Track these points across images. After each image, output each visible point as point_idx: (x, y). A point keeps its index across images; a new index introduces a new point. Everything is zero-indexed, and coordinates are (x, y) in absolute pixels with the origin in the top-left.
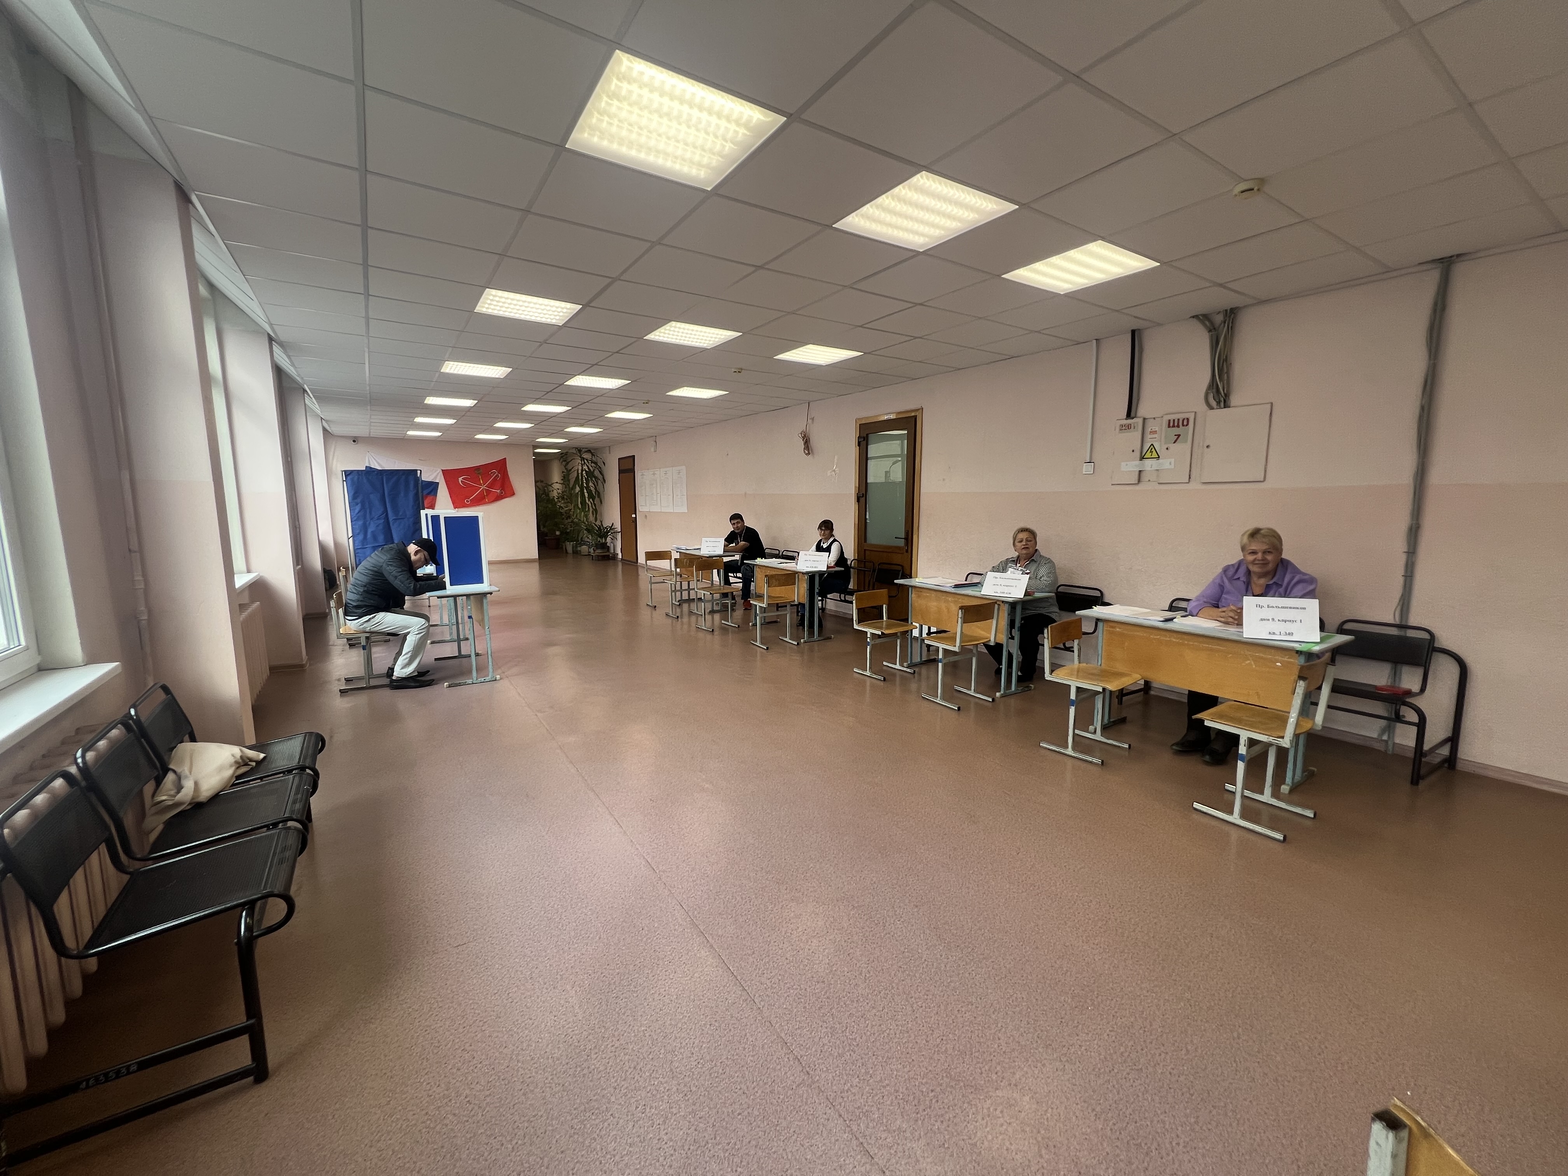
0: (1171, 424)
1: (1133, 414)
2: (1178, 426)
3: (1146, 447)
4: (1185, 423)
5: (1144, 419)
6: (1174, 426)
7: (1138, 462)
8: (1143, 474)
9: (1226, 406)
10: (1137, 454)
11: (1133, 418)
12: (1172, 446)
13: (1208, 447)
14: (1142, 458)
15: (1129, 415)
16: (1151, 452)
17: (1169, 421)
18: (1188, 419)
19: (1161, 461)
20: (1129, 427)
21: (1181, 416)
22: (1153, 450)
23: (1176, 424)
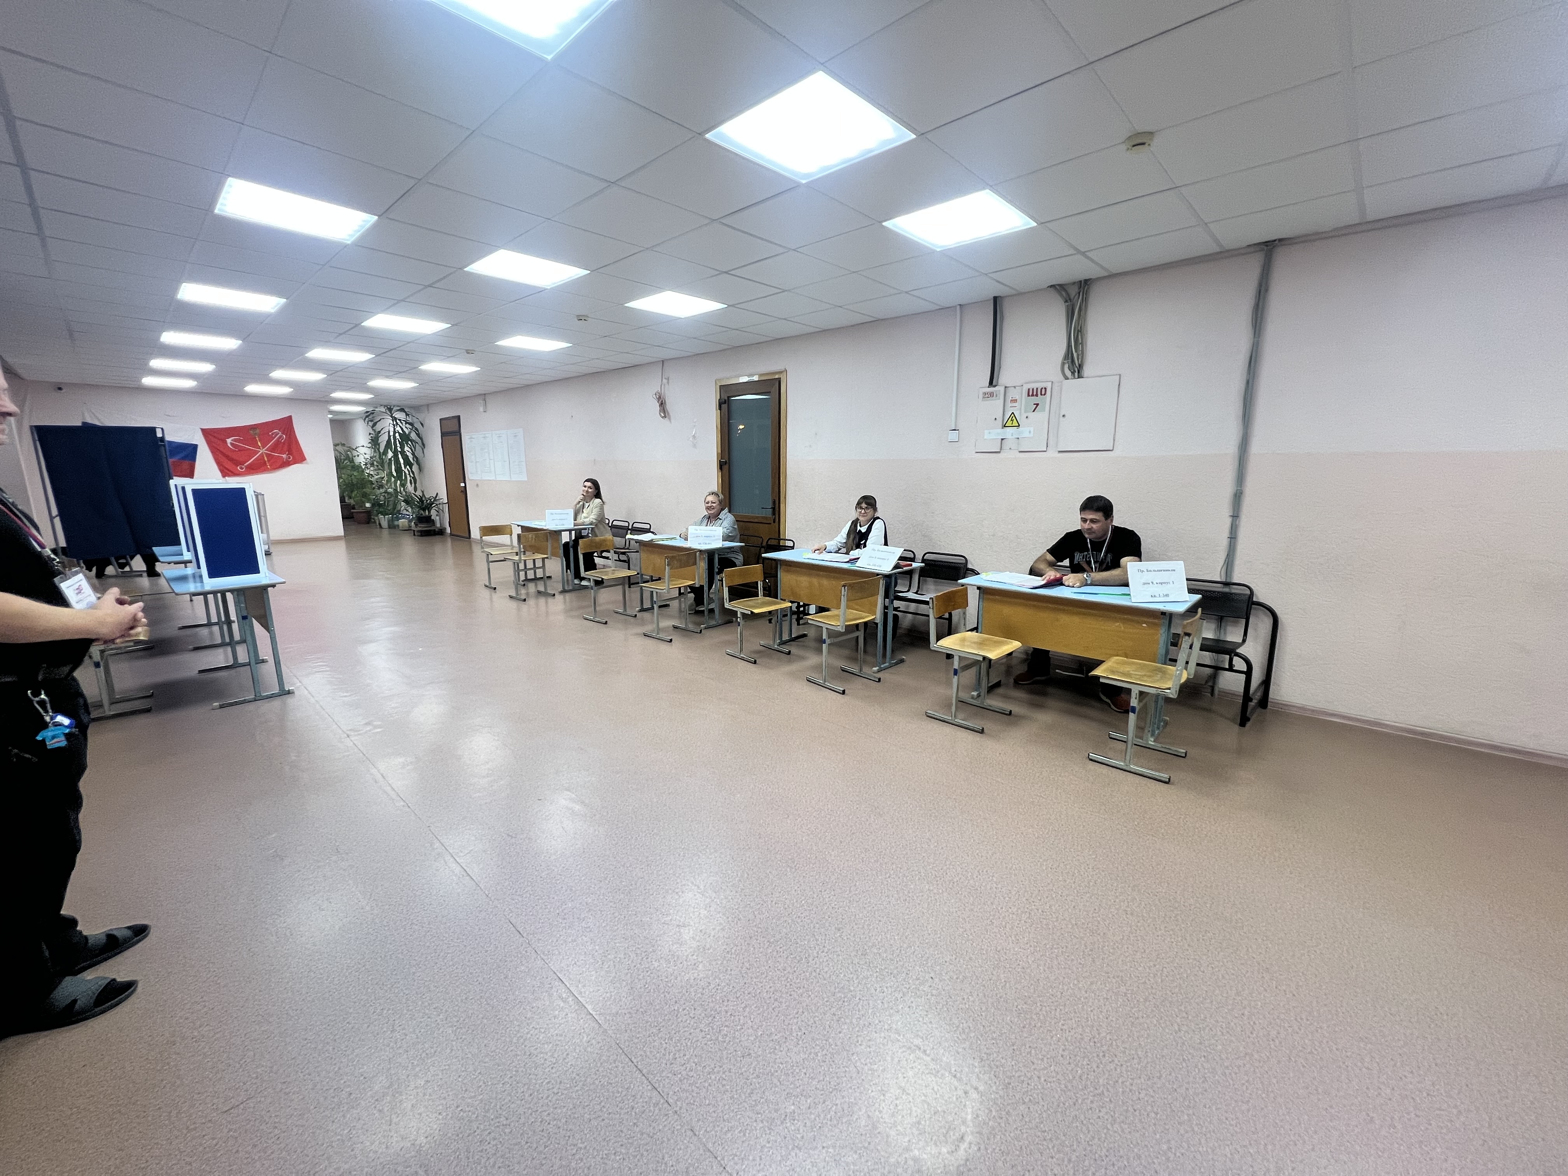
1: (994, 383)
2: (1037, 395)
3: (1007, 415)
4: (1043, 392)
5: (1006, 387)
6: (1033, 395)
7: (1000, 430)
8: (1005, 442)
9: (1080, 376)
10: (1000, 422)
11: (995, 386)
12: (1031, 415)
13: (1064, 416)
14: (1004, 426)
15: (991, 383)
16: (1012, 420)
17: (1029, 389)
18: (1046, 389)
19: (1021, 429)
20: (992, 395)
21: (1040, 385)
22: (1014, 418)
23: (1035, 393)
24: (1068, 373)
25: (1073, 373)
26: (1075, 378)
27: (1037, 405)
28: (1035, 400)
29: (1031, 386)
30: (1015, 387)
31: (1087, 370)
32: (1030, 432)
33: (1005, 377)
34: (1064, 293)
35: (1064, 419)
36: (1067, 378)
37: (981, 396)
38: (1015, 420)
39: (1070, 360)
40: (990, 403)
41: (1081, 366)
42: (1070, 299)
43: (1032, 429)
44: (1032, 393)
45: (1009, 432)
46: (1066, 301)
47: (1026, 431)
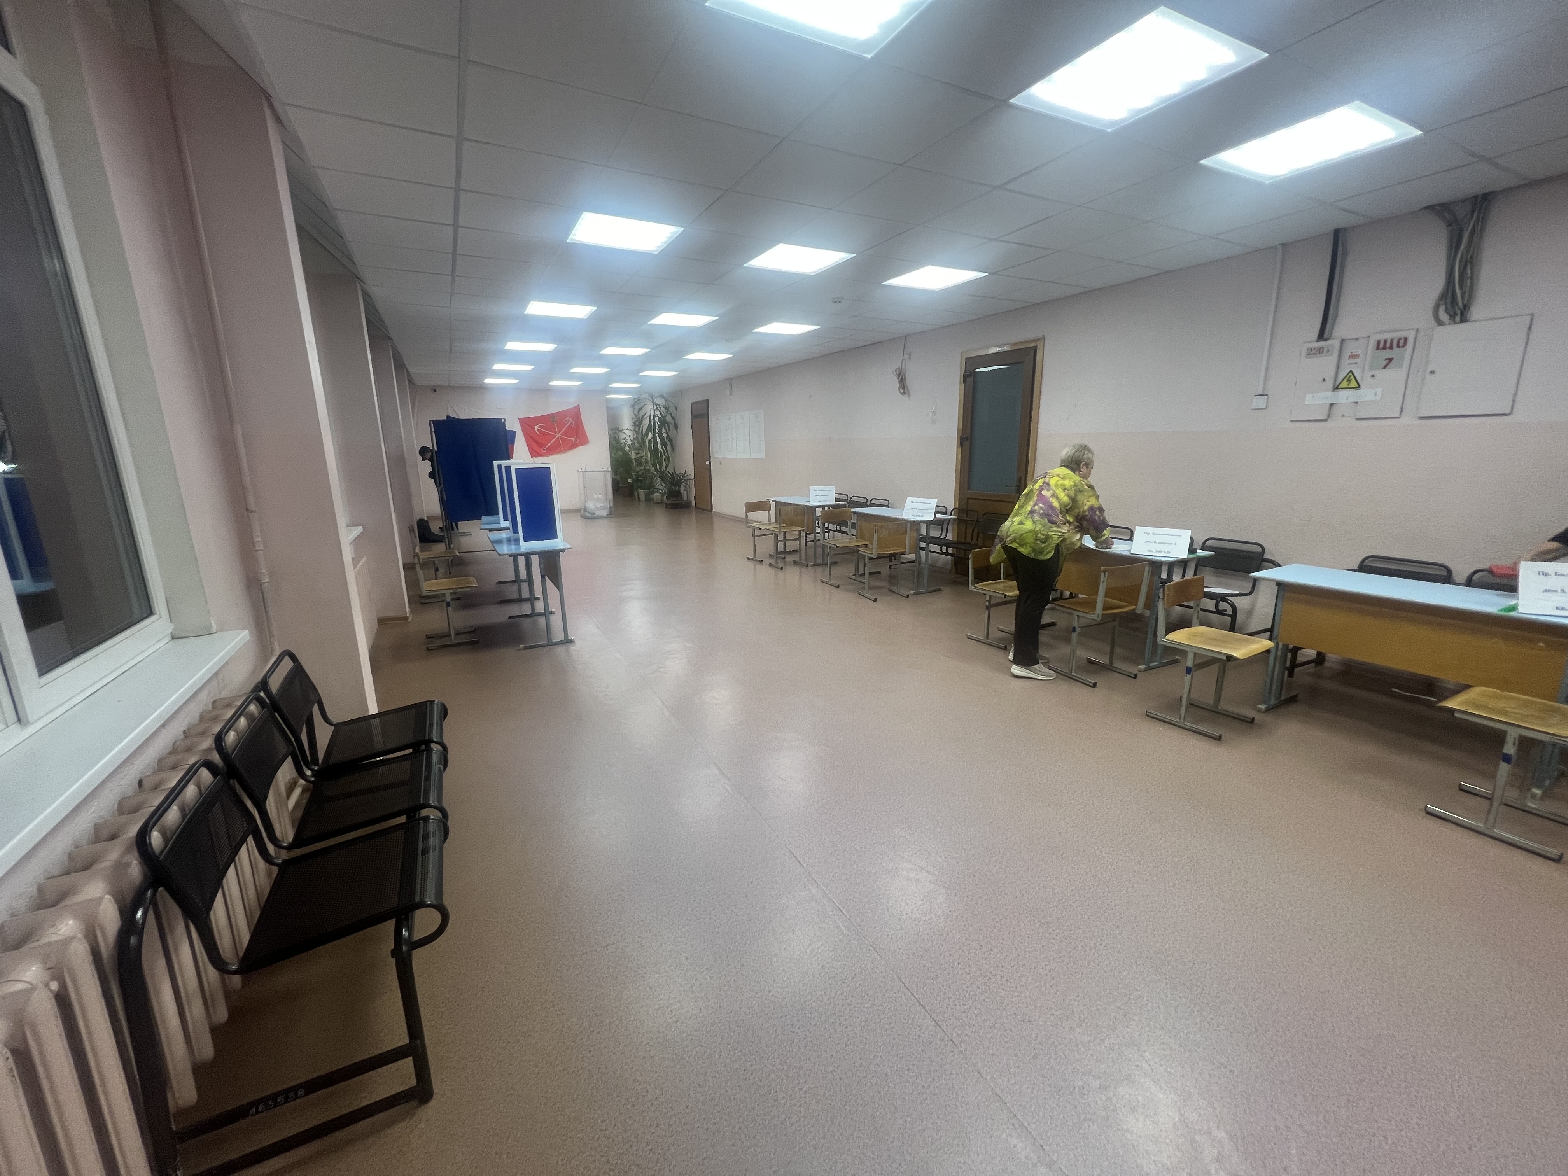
1: (1326, 336)
2: (1391, 348)
3: (1342, 375)
4: (1402, 343)
5: (1343, 340)
6: (1384, 348)
7: (1330, 394)
8: (1334, 408)
9: (1464, 320)
10: (1330, 384)
11: (1326, 340)
12: (1380, 374)
13: (1432, 372)
14: (1336, 388)
15: (1321, 336)
16: (1349, 381)
17: (1379, 342)
18: (1406, 339)
19: (1362, 391)
20: (1320, 351)
21: (1396, 335)
22: (1352, 377)
23: (1388, 345)
24: (1444, 316)
25: (1452, 317)
27: (1390, 360)
28: (1388, 354)
29: (1382, 337)
30: (1357, 339)
31: (1476, 311)
32: (1376, 394)
33: (1343, 328)
34: (1446, 215)
35: (1432, 376)
36: (1440, 323)
37: (1304, 353)
38: (1353, 380)
39: (1449, 301)
40: (1316, 360)
41: (1466, 307)
42: (1456, 221)
43: (1379, 390)
44: (1382, 346)
45: (1344, 396)
46: (1450, 225)
47: (1367, 394)
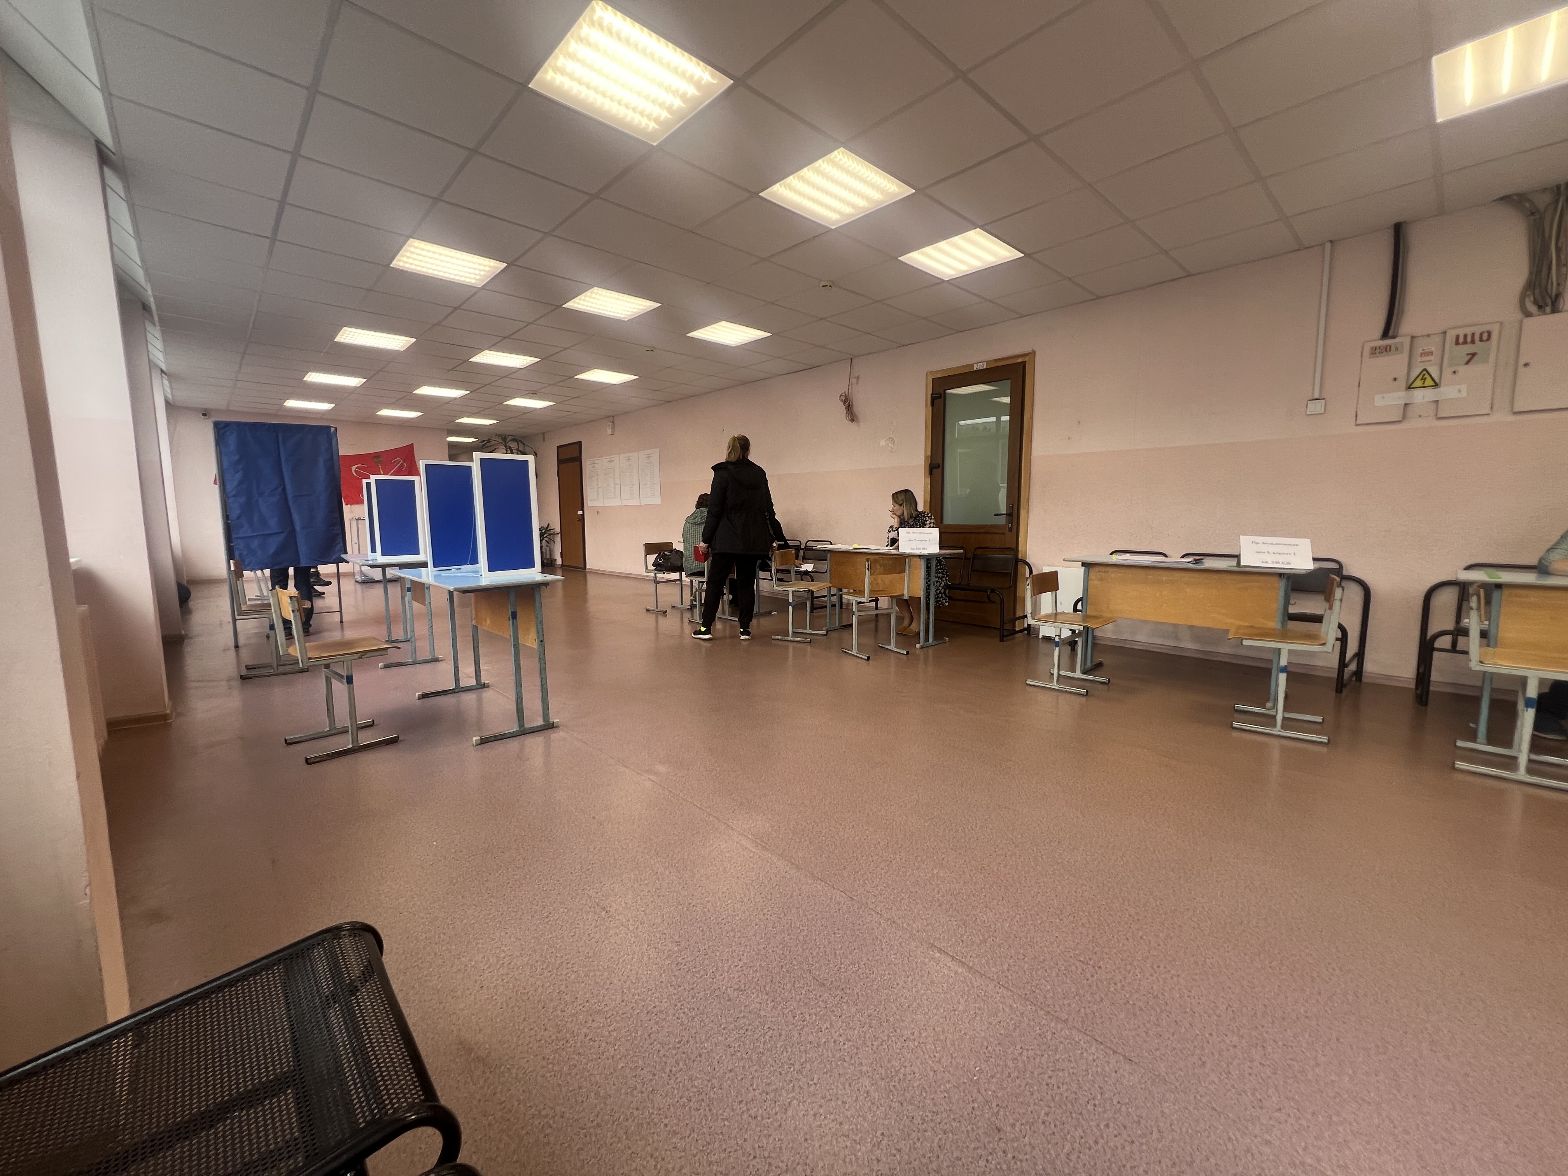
0: (1461, 340)
1: (1391, 333)
3: (1416, 372)
4: (1485, 336)
5: (1413, 337)
6: (1465, 342)
7: (1403, 394)
8: (1409, 408)
9: (1555, 310)
10: (1402, 383)
11: (1394, 337)
12: (1463, 370)
13: (1526, 365)
14: (1409, 388)
15: (1386, 334)
16: (1424, 379)
17: (1458, 337)
18: (1489, 334)
19: (1442, 389)
20: (1387, 349)
21: (1477, 330)
22: (1427, 376)
23: (1469, 339)
24: (1532, 308)
25: (1542, 308)
26: (1545, 313)
27: (1473, 355)
28: (1469, 348)
29: (1461, 332)
30: (1428, 336)
32: (1460, 391)
34: (1524, 205)
35: (1527, 369)
36: (1528, 315)
38: (1429, 378)
39: (1535, 293)
40: (1383, 361)
41: (1557, 298)
42: (1535, 212)
43: (1464, 387)
45: (1421, 396)
46: (1529, 216)
47: (1448, 391)
